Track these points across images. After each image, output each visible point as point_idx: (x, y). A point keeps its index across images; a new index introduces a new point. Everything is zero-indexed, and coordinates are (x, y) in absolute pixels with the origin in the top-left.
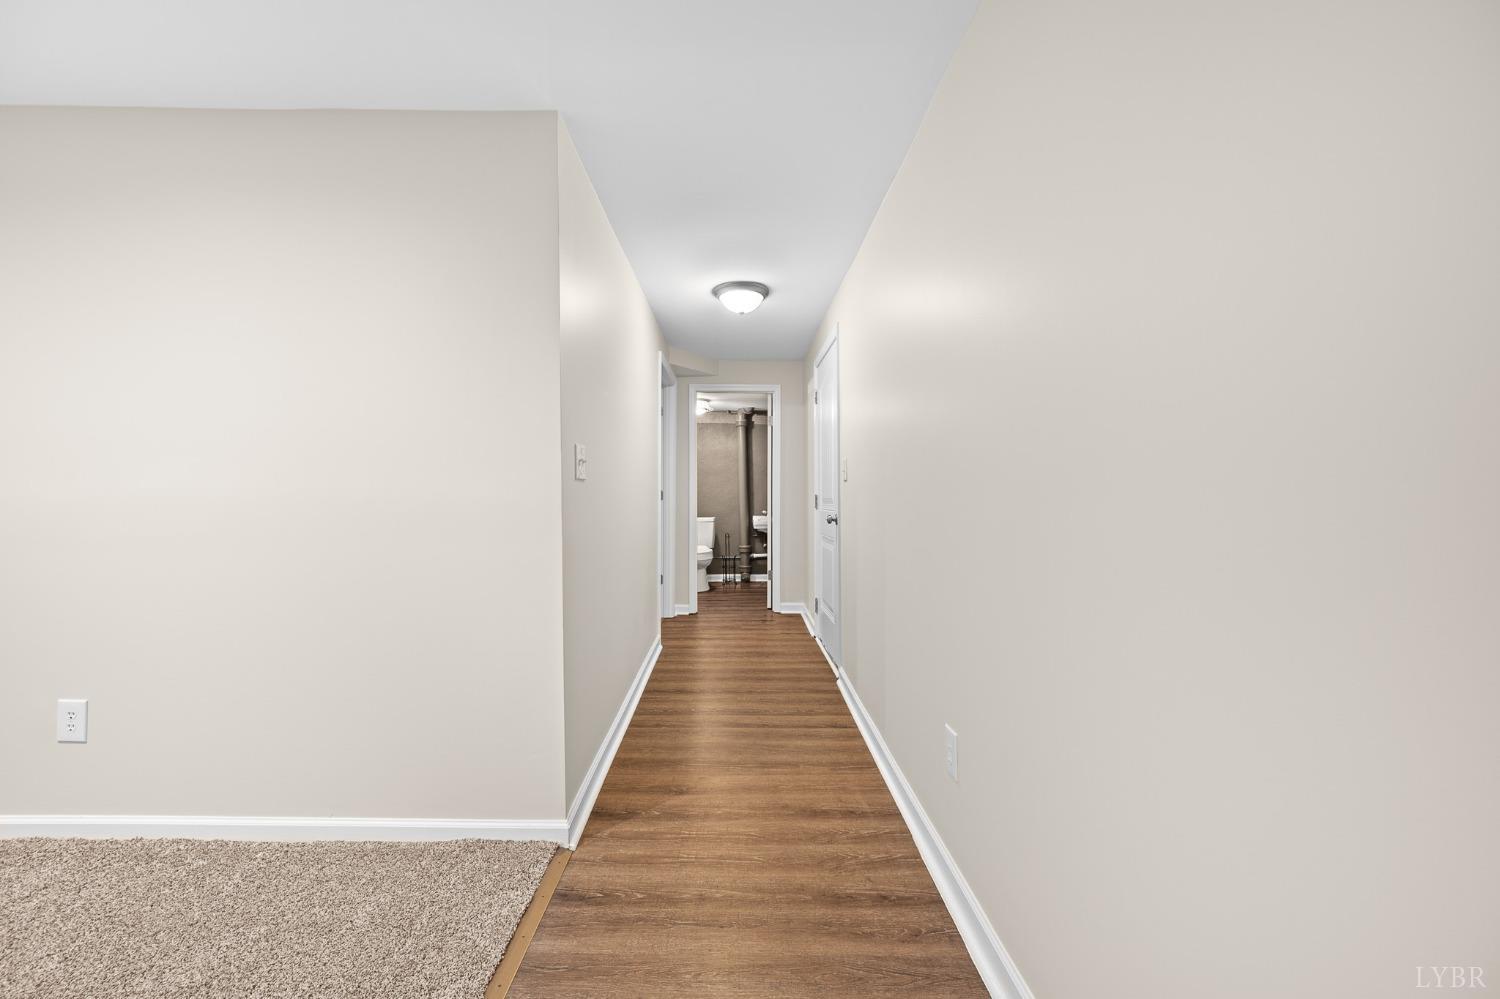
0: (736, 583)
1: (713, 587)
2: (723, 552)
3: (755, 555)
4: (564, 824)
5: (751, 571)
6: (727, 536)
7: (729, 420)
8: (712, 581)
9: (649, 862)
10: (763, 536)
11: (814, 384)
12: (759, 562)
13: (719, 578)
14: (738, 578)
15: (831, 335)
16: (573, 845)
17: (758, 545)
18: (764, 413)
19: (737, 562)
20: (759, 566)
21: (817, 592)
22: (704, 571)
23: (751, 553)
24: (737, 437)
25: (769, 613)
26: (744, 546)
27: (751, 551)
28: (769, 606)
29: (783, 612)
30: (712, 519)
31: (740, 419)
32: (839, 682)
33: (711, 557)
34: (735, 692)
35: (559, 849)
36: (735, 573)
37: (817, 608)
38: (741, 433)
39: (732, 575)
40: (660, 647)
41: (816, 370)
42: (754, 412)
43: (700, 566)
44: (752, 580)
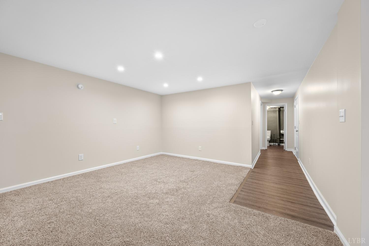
0: (276, 145)
1: (270, 145)
2: (273, 138)
3: (281, 139)
4: (252, 166)
5: (280, 143)
6: (274, 135)
7: (275, 109)
8: (270, 144)
9: (263, 171)
10: (283, 135)
11: (295, 104)
12: (282, 141)
13: (272, 144)
14: (277, 144)
15: (297, 97)
16: (253, 168)
17: (282, 137)
18: (283, 107)
19: (277, 141)
20: (282, 142)
21: (295, 146)
22: (268, 142)
23: (280, 139)
24: (276, 113)
25: (284, 151)
26: (278, 137)
27: (280, 138)
28: (284, 149)
29: (288, 151)
30: (270, 131)
31: (277, 109)
32: (298, 161)
33: (270, 139)
34: (276, 160)
35: (251, 168)
36: (276, 143)
37: (295, 149)
38: (277, 112)
39: (275, 143)
40: (260, 153)
41: (295, 101)
42: (281, 107)
43: (268, 141)
44: (280, 145)
